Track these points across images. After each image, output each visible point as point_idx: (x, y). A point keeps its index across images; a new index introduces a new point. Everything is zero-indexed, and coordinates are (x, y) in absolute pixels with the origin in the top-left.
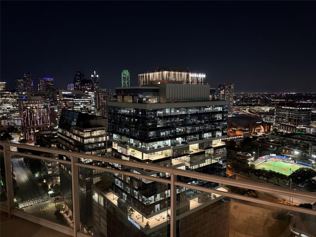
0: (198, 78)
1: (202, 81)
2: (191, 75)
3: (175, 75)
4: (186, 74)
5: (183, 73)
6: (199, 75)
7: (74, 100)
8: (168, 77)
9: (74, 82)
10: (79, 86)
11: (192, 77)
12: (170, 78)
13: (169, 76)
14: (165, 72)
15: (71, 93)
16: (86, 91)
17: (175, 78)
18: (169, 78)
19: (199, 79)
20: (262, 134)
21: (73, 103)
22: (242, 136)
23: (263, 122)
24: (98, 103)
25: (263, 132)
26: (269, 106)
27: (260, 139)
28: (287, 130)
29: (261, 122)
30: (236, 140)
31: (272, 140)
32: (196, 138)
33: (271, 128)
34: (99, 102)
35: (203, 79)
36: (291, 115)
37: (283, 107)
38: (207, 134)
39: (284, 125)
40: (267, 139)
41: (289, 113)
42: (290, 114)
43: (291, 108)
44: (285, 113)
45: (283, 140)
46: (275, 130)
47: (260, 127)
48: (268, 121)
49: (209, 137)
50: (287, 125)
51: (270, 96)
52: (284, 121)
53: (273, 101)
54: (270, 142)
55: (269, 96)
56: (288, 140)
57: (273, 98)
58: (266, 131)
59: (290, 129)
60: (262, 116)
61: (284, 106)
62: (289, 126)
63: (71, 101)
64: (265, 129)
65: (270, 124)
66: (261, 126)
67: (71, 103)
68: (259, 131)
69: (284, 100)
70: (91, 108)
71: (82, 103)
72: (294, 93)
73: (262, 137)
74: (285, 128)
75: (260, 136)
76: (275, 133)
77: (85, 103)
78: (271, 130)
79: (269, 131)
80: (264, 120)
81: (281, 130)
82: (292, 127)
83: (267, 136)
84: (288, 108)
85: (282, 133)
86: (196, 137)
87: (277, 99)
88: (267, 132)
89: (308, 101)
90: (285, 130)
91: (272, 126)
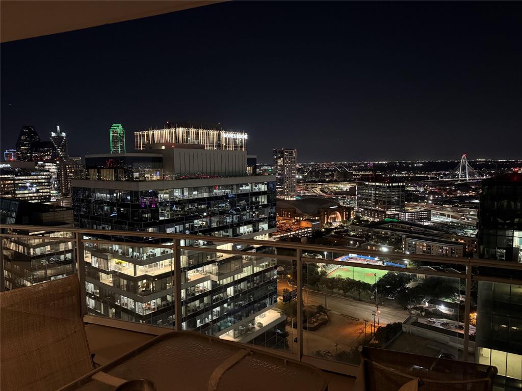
0: (236, 139)
1: (242, 144)
2: (224, 135)
3: (197, 134)
4: (215, 132)
5: (211, 132)
6: (237, 135)
7: (16, 178)
8: (185, 137)
9: (18, 146)
10: (27, 153)
11: (226, 139)
12: (189, 138)
13: (187, 136)
14: (181, 128)
15: (9, 165)
16: (39, 163)
17: (198, 139)
18: (187, 139)
19: (237, 141)
20: (338, 224)
21: (14, 183)
22: (310, 229)
23: (340, 206)
24: (65, 183)
25: (340, 222)
26: (351, 181)
27: (336, 233)
28: (374, 217)
29: (337, 207)
30: (301, 236)
31: (352, 233)
32: (227, 234)
33: (352, 215)
34: (66, 181)
35: (244, 142)
36: (378, 194)
37: (367, 183)
38: (245, 227)
39: (370, 210)
40: (346, 231)
41: (375, 191)
42: (377, 192)
43: (378, 184)
44: (370, 192)
45: (368, 231)
46: (357, 218)
47: (336, 214)
48: (347, 204)
49: (248, 232)
50: (373, 210)
51: (351, 167)
52: (369, 203)
53: (355, 175)
54: (349, 235)
55: (349, 166)
56: (374, 232)
57: (355, 170)
58: (345, 219)
59: (378, 216)
60: (339, 198)
61: (368, 181)
62: (377, 211)
63: (11, 180)
64: (342, 218)
65: (349, 209)
66: (338, 213)
67: (11, 184)
68: (334, 219)
69: (371, 173)
70: (50, 192)
71: (32, 184)
72: (384, 162)
73: (339, 228)
74: (371, 214)
75: (336, 228)
76: (357, 222)
77: (39, 183)
78: (352, 217)
79: (348, 219)
80: (341, 204)
81: (366, 218)
82: (380, 212)
83: (346, 226)
84: (374, 184)
85: (367, 221)
86: (227, 232)
87: (360, 171)
88: (346, 221)
89: (403, 174)
90: (371, 216)
91: (352, 212)
